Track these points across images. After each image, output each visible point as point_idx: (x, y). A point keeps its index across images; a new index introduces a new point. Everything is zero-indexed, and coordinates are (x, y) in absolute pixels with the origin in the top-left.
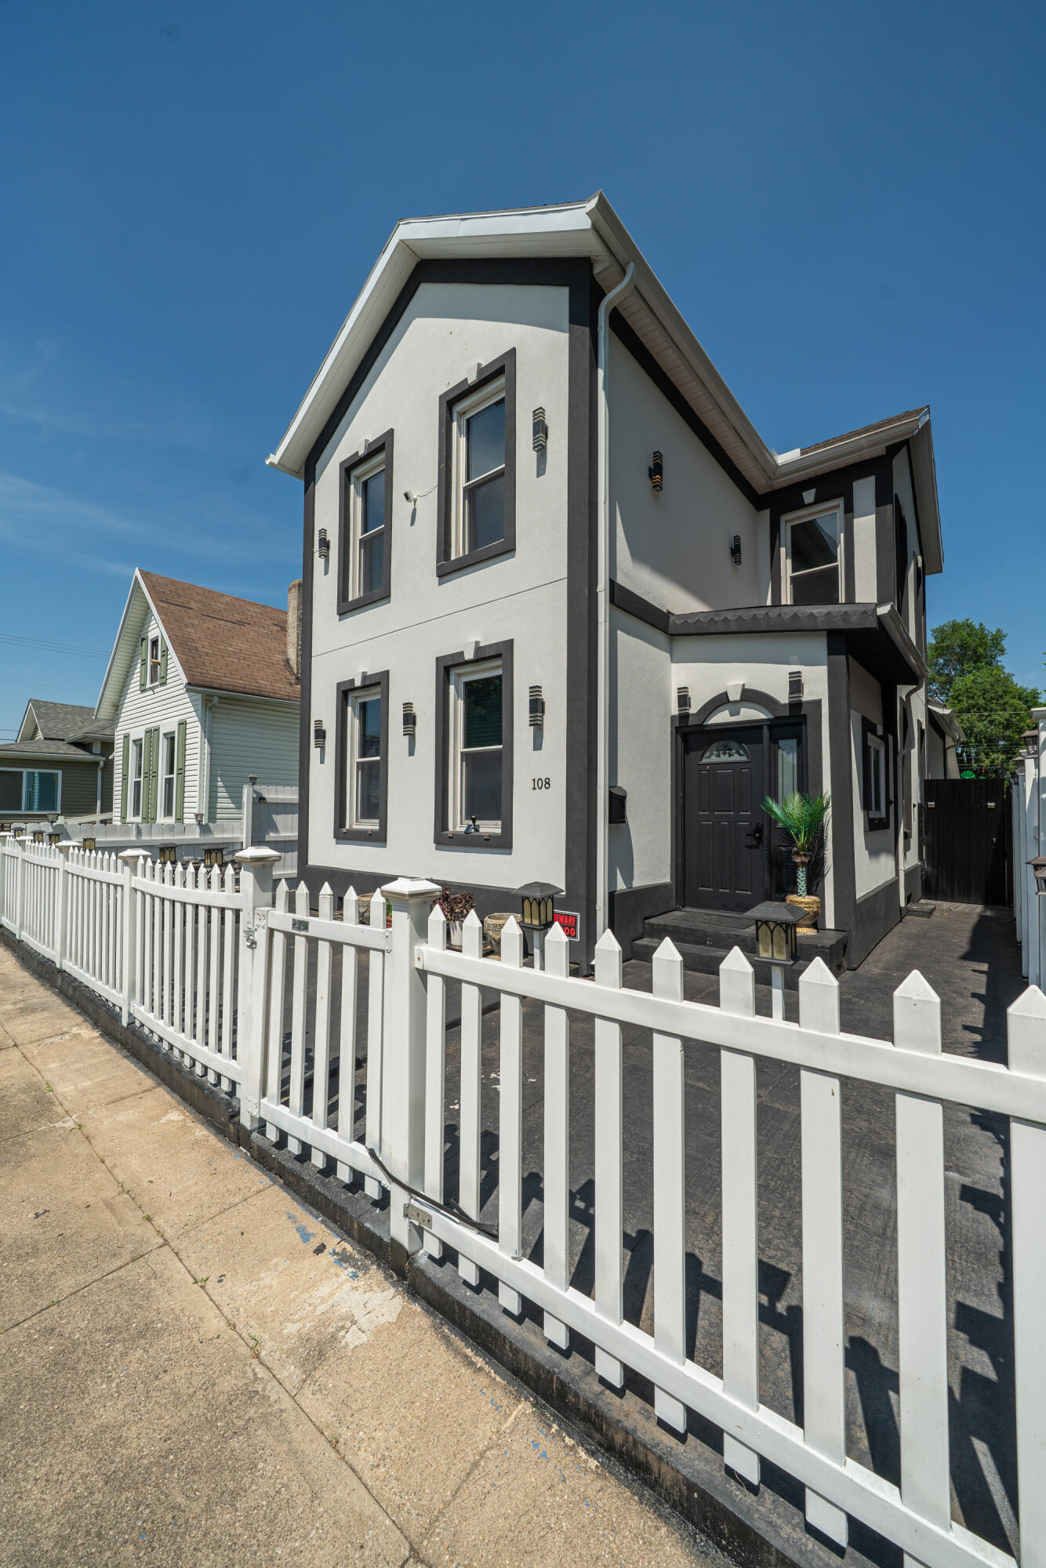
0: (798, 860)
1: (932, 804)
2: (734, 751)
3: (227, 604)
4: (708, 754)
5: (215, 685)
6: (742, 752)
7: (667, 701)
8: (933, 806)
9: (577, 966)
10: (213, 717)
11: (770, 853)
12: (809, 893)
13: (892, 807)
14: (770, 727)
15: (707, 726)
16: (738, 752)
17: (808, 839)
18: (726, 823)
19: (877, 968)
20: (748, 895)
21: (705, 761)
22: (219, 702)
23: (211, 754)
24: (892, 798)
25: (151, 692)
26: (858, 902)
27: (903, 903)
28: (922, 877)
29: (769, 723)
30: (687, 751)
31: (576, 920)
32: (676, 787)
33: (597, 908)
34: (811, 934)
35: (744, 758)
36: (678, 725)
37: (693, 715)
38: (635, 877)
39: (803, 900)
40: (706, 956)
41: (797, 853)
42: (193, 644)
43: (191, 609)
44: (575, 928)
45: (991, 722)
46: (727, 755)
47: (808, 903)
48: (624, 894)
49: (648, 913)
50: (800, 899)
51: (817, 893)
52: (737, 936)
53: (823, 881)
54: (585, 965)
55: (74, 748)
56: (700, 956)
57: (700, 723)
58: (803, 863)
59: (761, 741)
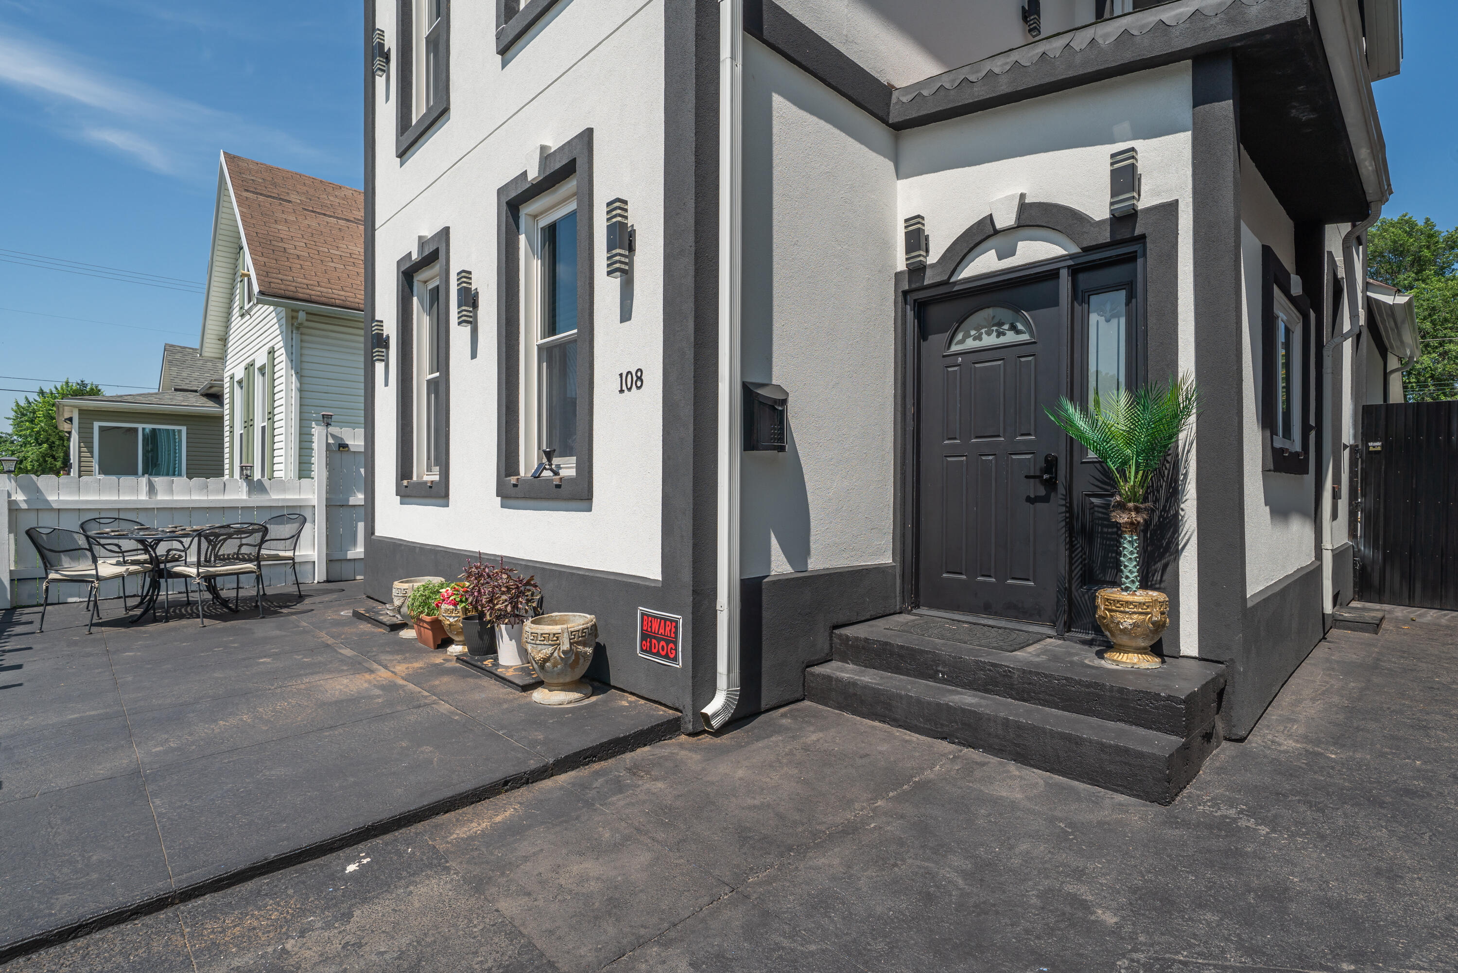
0: (1123, 518)
1: (1376, 445)
2: (1006, 327)
3: (345, 198)
4: (960, 336)
5: (301, 296)
6: (1020, 327)
7: (886, 246)
8: (1379, 449)
9: (680, 714)
10: (301, 341)
11: (1070, 509)
12: (1146, 583)
13: (1313, 434)
14: (1075, 271)
15: (955, 283)
16: (1013, 328)
17: (1145, 477)
18: (991, 458)
19: (1290, 736)
20: (1029, 587)
21: (955, 348)
22: (307, 320)
23: (301, 390)
24: (1312, 422)
25: (248, 317)
26: (1250, 604)
27: (1328, 607)
28: (1355, 564)
29: (1071, 263)
30: (923, 332)
31: (676, 628)
32: (904, 397)
33: (718, 608)
34: (1144, 665)
35: (1025, 337)
36: (906, 287)
37: (933, 266)
38: (812, 552)
39: (1130, 598)
40: (929, 703)
41: (1122, 506)
42: (280, 244)
43: (290, 202)
44: (675, 643)
45: (1444, 354)
46: (995, 334)
47: (1141, 604)
48: (784, 584)
49: (841, 618)
50: (1125, 596)
51: (1162, 585)
52: (994, 665)
53: (1176, 559)
54: (690, 714)
55: (205, 399)
56: (919, 701)
57: (945, 278)
58: (1133, 525)
59: (1055, 303)
